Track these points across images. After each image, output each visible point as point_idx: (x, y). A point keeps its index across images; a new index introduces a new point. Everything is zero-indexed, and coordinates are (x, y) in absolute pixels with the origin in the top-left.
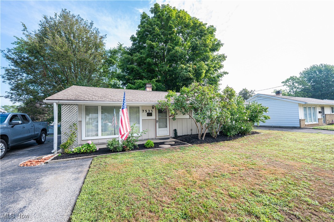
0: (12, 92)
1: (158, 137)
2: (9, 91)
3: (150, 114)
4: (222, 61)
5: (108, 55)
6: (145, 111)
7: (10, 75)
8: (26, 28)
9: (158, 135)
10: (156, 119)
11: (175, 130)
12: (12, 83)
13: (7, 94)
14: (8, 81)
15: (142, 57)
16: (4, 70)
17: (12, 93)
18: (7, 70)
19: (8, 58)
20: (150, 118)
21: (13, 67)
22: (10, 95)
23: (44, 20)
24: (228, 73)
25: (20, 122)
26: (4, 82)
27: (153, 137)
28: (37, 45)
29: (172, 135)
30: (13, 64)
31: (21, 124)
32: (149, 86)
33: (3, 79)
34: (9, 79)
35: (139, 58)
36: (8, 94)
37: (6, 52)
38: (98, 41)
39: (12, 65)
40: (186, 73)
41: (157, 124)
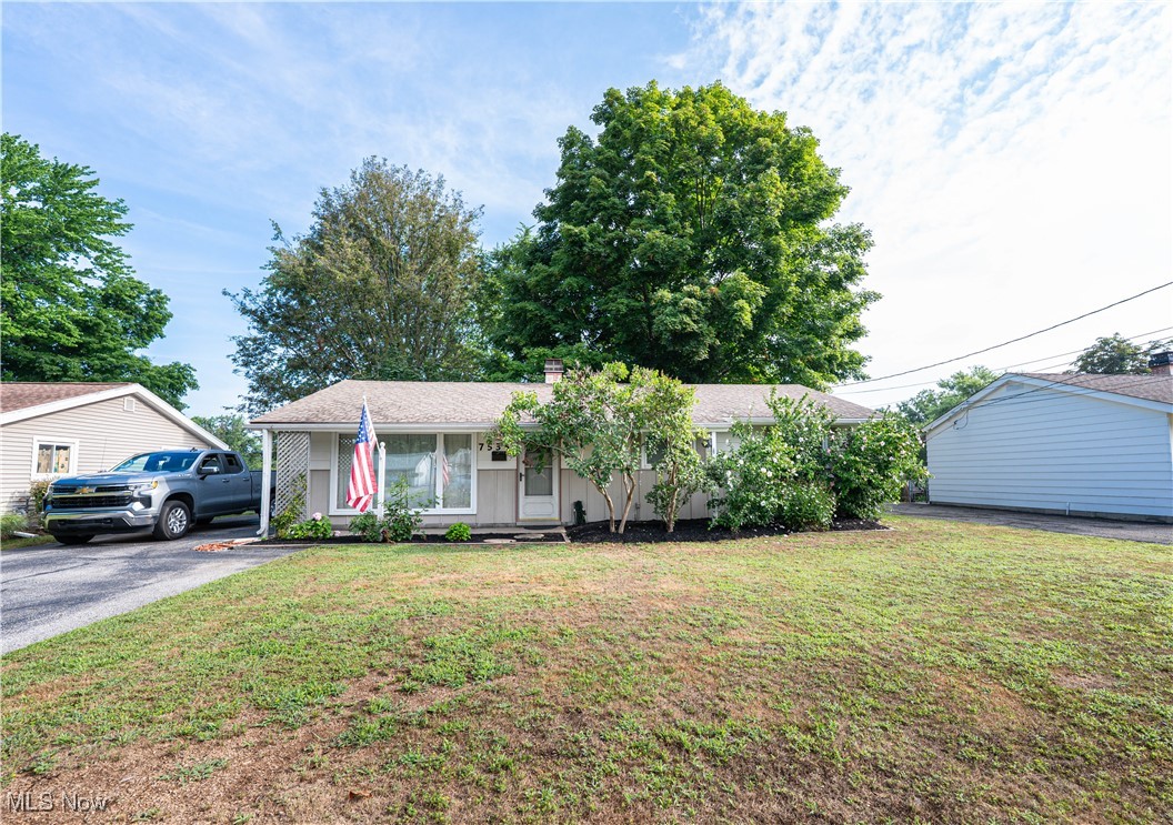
0: (252, 394)
1: (523, 521)
2: (246, 392)
3: (499, 456)
4: (858, 250)
5: (490, 265)
6: (486, 446)
7: (249, 354)
8: (280, 232)
9: (521, 516)
10: (517, 470)
11: (578, 505)
12: (251, 372)
13: (241, 402)
14: (245, 369)
15: (550, 275)
16: (234, 342)
17: (250, 399)
18: (240, 343)
19: (245, 311)
20: (499, 465)
21: (255, 333)
22: (248, 402)
23: (322, 199)
24: (877, 297)
25: (215, 469)
26: (235, 371)
27: (510, 519)
28: (301, 271)
29: (569, 518)
30: (255, 324)
31: (218, 473)
32: (554, 366)
33: (234, 366)
34: (246, 364)
35: (544, 278)
36: (244, 402)
37: (240, 298)
38: (458, 228)
39: (254, 328)
40: (674, 315)
41: (522, 485)
